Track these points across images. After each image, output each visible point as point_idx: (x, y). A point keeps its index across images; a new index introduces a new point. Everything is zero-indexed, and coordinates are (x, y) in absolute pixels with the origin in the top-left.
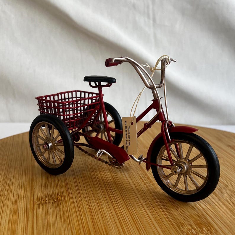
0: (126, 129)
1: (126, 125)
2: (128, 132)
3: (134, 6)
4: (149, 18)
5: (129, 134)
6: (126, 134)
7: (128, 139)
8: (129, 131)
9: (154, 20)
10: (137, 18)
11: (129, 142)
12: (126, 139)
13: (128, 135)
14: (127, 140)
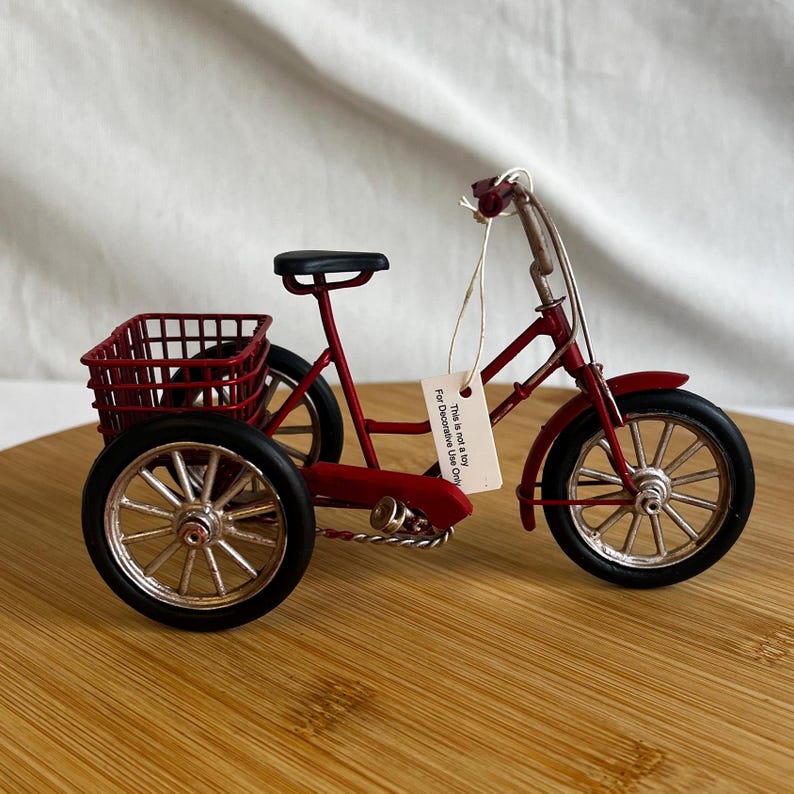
0: (443, 414)
1: (441, 404)
2: (451, 424)
3: (503, 13)
4: (550, 50)
5: (458, 427)
6: (447, 432)
7: (456, 446)
8: (456, 418)
9: (568, 59)
10: (512, 52)
11: (463, 454)
12: (450, 445)
13: (453, 431)
14: (451, 449)
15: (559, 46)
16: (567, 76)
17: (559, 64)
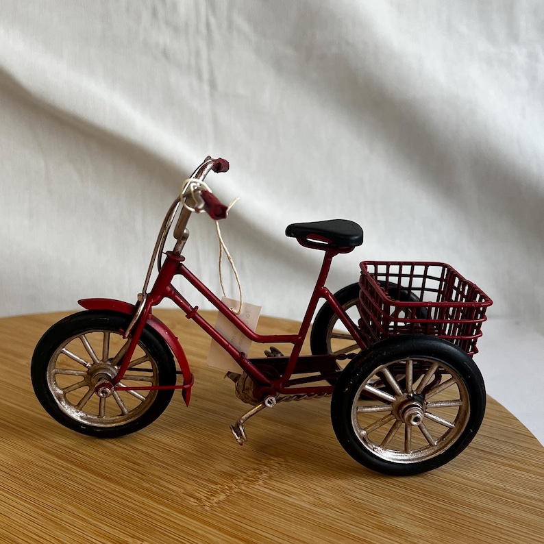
15: (206, 76)
16: (212, 95)
17: (206, 88)
